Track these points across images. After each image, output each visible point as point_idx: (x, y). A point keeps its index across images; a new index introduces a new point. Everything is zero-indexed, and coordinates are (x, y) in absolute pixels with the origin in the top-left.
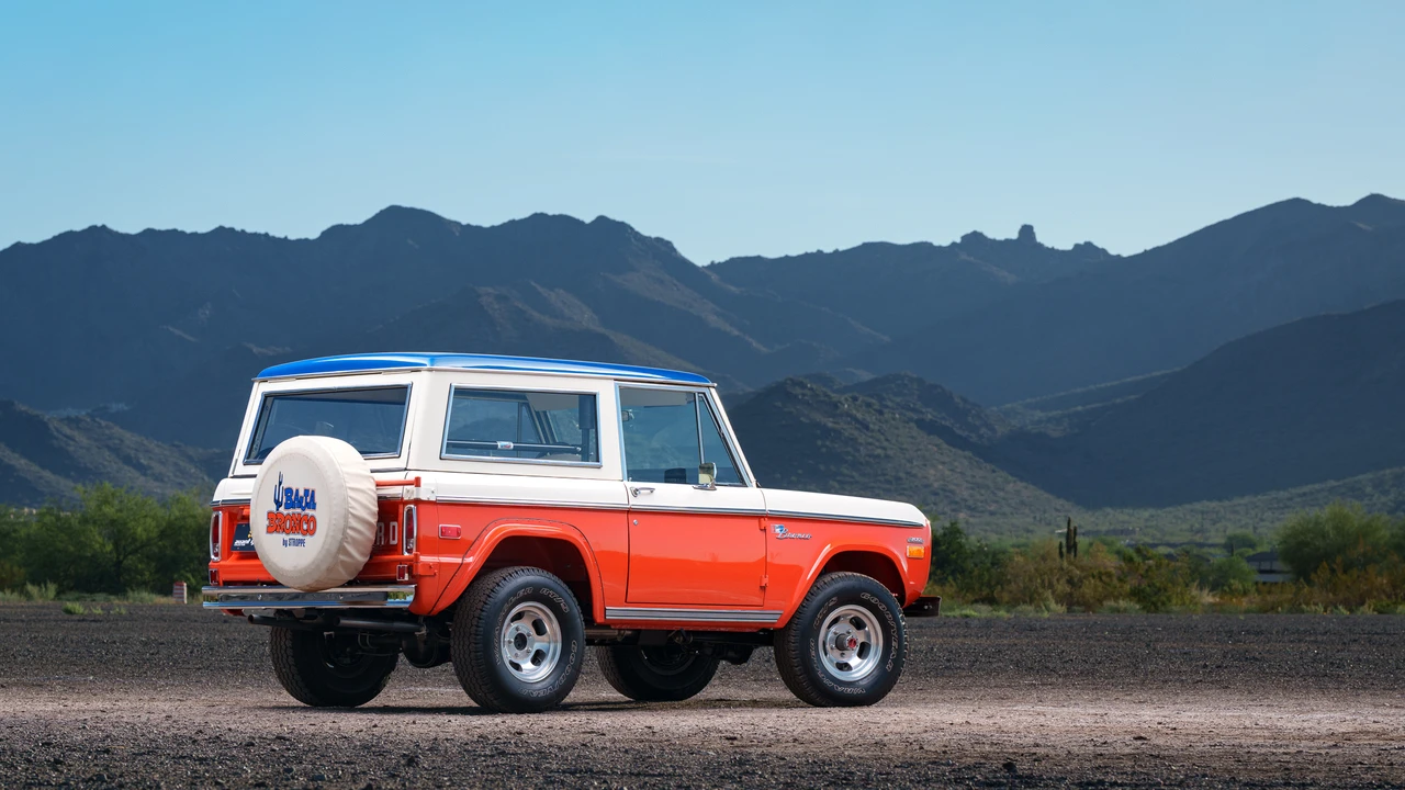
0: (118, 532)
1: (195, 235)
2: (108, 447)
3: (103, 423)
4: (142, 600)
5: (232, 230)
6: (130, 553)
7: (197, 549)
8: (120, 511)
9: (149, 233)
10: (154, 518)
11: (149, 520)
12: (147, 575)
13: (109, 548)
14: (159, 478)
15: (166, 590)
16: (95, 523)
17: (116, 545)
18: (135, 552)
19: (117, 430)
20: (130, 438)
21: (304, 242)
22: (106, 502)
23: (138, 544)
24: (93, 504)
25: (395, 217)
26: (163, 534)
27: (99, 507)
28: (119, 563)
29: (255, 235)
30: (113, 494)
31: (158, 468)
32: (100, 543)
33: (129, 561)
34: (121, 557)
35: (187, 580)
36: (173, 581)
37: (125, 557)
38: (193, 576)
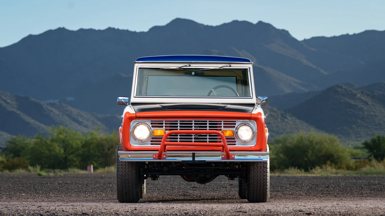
0: (65, 145)
1: (99, 31)
2: (67, 115)
3: (64, 105)
4: (74, 172)
5: (114, 29)
6: (71, 154)
7: (97, 152)
8: (66, 136)
9: (81, 30)
10: (79, 140)
11: (78, 140)
12: (77, 163)
13: (62, 151)
14: (86, 126)
15: (84, 168)
16: (56, 142)
17: (65, 151)
18: (72, 153)
19: (70, 108)
20: (75, 111)
21: (142, 33)
22: (60, 133)
23: (73, 150)
24: (55, 134)
25: (178, 22)
26: (84, 146)
27: (58, 135)
28: (66, 158)
29: (123, 31)
30: (64, 130)
31: (86, 123)
32: (59, 150)
33: (71, 157)
34: (67, 155)
35: (93, 164)
36: (87, 165)
37: (69, 155)
38: (96, 162)
